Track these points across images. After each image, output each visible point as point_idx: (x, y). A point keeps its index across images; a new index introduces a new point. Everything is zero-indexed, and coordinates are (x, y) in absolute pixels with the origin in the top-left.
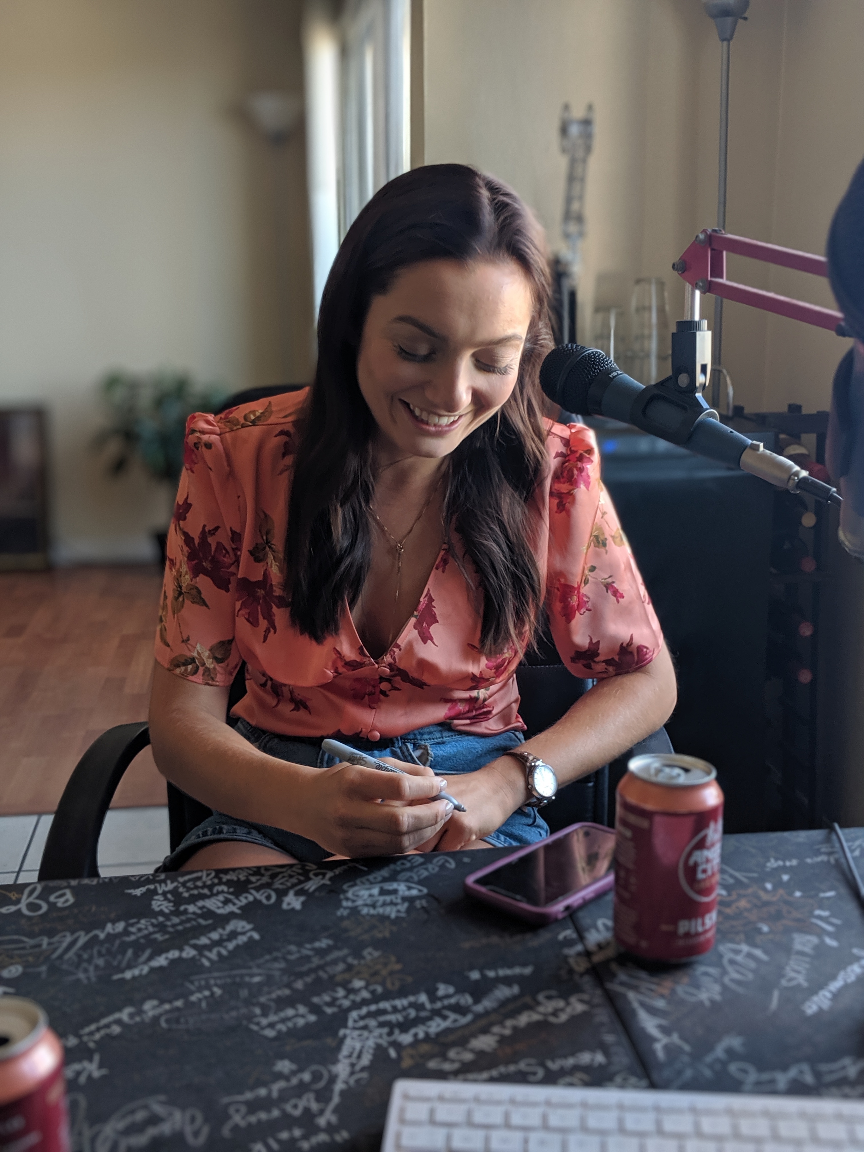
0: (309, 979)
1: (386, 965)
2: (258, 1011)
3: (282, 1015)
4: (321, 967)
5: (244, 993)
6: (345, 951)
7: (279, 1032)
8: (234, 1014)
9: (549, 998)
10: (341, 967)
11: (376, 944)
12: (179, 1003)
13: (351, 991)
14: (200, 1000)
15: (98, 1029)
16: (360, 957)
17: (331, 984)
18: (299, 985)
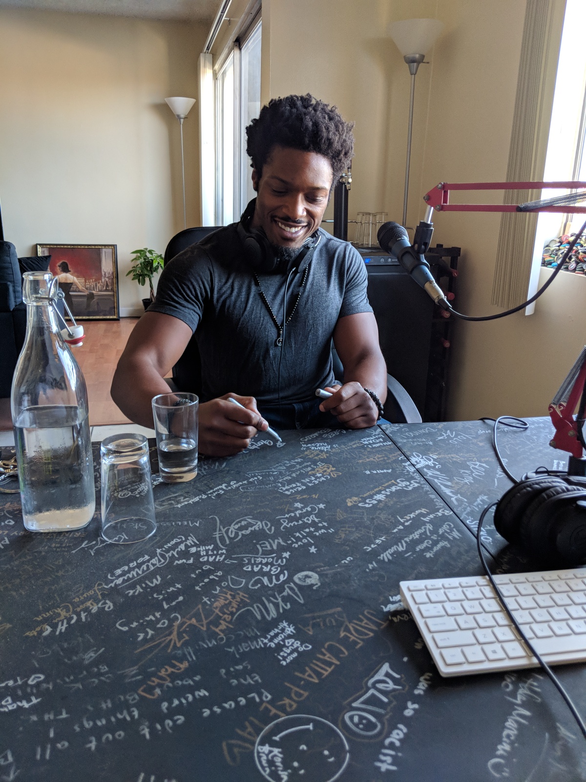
0: (298, 473)
1: (328, 468)
2: (280, 485)
3: (291, 486)
4: (300, 469)
5: (272, 478)
6: (310, 463)
7: (292, 492)
8: (270, 486)
9: (402, 481)
10: (309, 469)
11: (322, 461)
12: (245, 482)
13: (317, 478)
14: (254, 481)
15: (214, 492)
16: (317, 465)
17: (307, 475)
18: (294, 475)
